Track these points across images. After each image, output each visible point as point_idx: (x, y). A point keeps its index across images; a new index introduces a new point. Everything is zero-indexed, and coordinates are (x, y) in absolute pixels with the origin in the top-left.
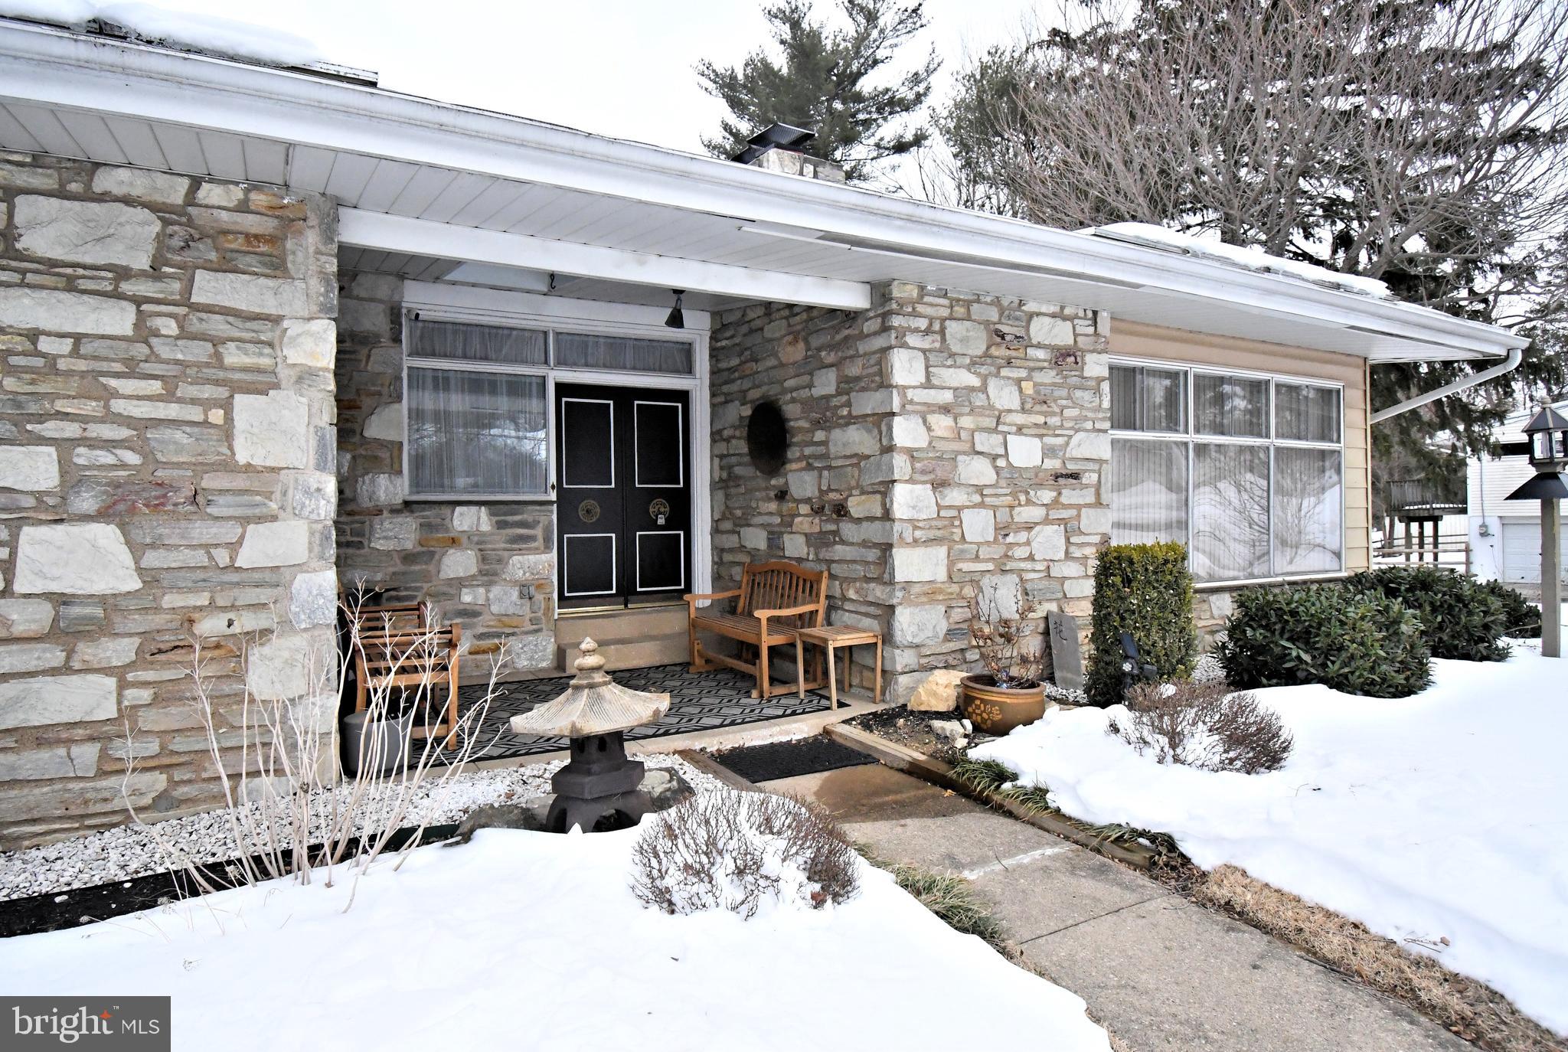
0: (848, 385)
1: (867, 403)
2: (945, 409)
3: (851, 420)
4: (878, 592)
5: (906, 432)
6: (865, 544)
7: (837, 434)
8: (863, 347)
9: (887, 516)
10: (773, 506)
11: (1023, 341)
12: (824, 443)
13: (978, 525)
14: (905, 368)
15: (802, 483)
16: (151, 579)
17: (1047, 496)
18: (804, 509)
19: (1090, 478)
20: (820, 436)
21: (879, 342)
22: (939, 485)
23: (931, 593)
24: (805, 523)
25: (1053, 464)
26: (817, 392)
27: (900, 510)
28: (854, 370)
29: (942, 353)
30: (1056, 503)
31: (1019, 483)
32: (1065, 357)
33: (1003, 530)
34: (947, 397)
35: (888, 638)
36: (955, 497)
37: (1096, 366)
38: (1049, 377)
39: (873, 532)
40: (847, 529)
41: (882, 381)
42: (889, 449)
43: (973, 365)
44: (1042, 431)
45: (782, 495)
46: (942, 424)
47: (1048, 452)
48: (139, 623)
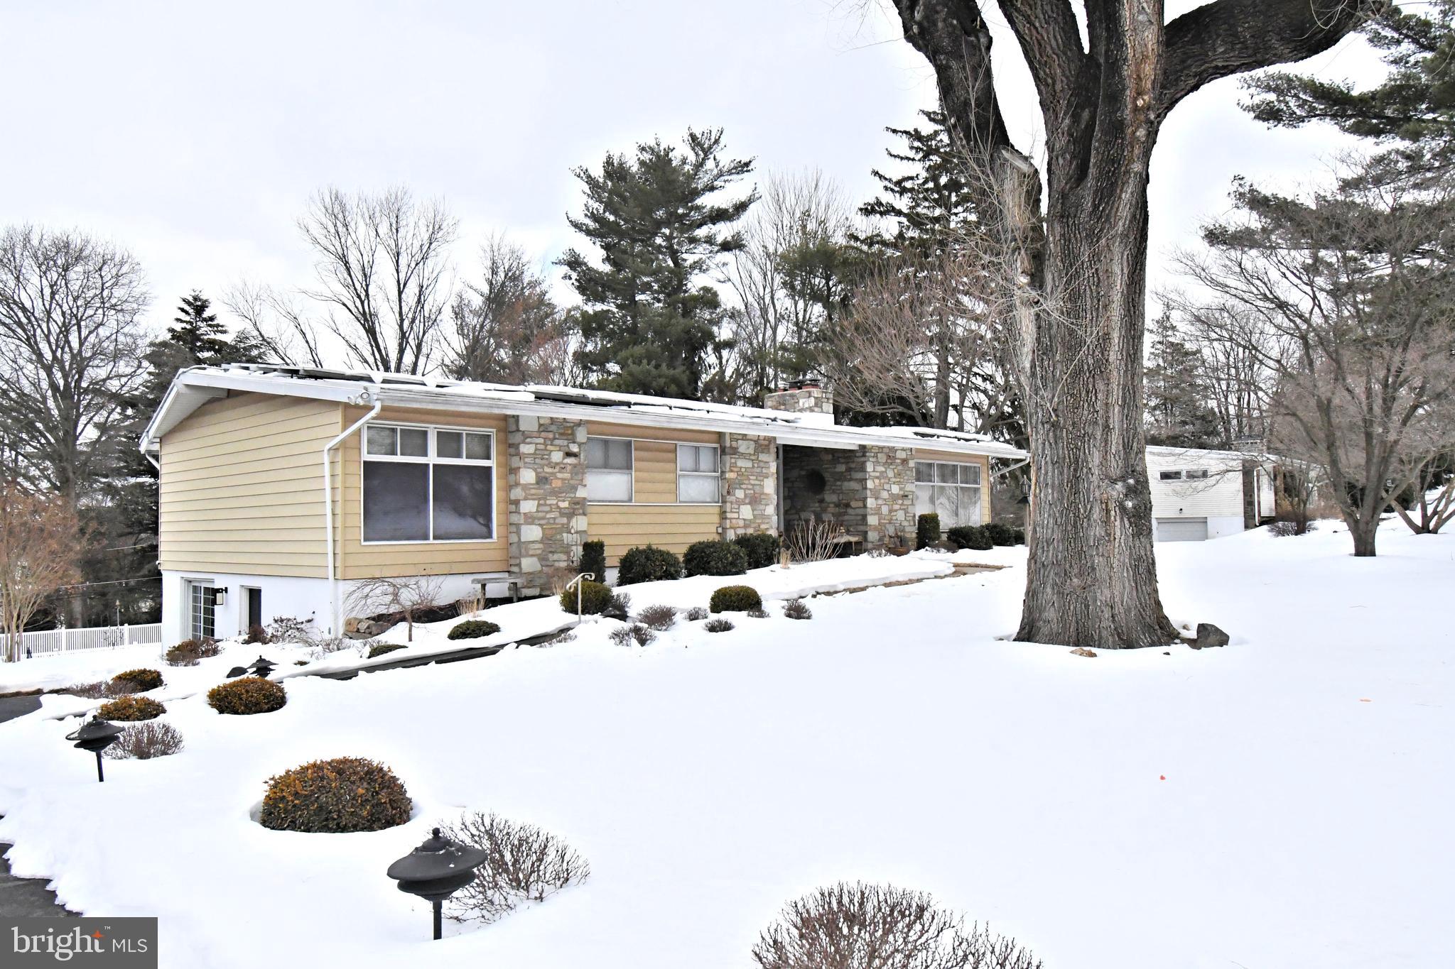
0: (849, 470)
1: (859, 475)
2: (877, 478)
3: (851, 480)
4: (862, 528)
5: (870, 484)
6: (857, 515)
7: (846, 484)
8: (856, 460)
9: (865, 506)
10: (817, 505)
11: (895, 458)
12: (841, 486)
13: (885, 510)
14: (869, 467)
15: (830, 497)
16: (755, 516)
17: (900, 502)
18: (832, 505)
19: (910, 497)
20: (839, 483)
21: (863, 459)
22: (877, 499)
23: (875, 528)
24: (832, 509)
25: (902, 493)
26: (837, 470)
27: (869, 505)
28: (853, 465)
29: (877, 463)
30: (902, 504)
31: (894, 498)
32: (904, 461)
33: (891, 511)
34: (878, 474)
35: (866, 539)
36: (880, 502)
37: (912, 464)
38: (900, 468)
39: (860, 511)
40: (850, 511)
41: (863, 469)
42: (866, 488)
43: (884, 464)
44: (899, 483)
45: (822, 501)
46: (877, 481)
47: (901, 489)
48: (753, 525)
